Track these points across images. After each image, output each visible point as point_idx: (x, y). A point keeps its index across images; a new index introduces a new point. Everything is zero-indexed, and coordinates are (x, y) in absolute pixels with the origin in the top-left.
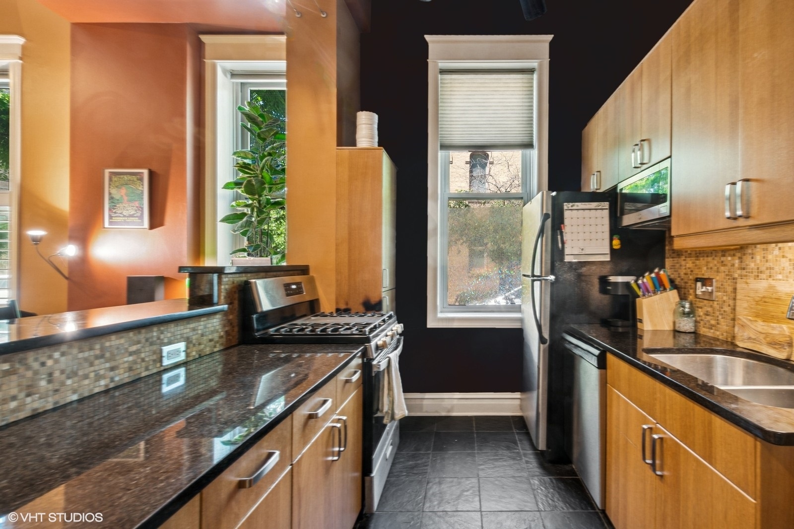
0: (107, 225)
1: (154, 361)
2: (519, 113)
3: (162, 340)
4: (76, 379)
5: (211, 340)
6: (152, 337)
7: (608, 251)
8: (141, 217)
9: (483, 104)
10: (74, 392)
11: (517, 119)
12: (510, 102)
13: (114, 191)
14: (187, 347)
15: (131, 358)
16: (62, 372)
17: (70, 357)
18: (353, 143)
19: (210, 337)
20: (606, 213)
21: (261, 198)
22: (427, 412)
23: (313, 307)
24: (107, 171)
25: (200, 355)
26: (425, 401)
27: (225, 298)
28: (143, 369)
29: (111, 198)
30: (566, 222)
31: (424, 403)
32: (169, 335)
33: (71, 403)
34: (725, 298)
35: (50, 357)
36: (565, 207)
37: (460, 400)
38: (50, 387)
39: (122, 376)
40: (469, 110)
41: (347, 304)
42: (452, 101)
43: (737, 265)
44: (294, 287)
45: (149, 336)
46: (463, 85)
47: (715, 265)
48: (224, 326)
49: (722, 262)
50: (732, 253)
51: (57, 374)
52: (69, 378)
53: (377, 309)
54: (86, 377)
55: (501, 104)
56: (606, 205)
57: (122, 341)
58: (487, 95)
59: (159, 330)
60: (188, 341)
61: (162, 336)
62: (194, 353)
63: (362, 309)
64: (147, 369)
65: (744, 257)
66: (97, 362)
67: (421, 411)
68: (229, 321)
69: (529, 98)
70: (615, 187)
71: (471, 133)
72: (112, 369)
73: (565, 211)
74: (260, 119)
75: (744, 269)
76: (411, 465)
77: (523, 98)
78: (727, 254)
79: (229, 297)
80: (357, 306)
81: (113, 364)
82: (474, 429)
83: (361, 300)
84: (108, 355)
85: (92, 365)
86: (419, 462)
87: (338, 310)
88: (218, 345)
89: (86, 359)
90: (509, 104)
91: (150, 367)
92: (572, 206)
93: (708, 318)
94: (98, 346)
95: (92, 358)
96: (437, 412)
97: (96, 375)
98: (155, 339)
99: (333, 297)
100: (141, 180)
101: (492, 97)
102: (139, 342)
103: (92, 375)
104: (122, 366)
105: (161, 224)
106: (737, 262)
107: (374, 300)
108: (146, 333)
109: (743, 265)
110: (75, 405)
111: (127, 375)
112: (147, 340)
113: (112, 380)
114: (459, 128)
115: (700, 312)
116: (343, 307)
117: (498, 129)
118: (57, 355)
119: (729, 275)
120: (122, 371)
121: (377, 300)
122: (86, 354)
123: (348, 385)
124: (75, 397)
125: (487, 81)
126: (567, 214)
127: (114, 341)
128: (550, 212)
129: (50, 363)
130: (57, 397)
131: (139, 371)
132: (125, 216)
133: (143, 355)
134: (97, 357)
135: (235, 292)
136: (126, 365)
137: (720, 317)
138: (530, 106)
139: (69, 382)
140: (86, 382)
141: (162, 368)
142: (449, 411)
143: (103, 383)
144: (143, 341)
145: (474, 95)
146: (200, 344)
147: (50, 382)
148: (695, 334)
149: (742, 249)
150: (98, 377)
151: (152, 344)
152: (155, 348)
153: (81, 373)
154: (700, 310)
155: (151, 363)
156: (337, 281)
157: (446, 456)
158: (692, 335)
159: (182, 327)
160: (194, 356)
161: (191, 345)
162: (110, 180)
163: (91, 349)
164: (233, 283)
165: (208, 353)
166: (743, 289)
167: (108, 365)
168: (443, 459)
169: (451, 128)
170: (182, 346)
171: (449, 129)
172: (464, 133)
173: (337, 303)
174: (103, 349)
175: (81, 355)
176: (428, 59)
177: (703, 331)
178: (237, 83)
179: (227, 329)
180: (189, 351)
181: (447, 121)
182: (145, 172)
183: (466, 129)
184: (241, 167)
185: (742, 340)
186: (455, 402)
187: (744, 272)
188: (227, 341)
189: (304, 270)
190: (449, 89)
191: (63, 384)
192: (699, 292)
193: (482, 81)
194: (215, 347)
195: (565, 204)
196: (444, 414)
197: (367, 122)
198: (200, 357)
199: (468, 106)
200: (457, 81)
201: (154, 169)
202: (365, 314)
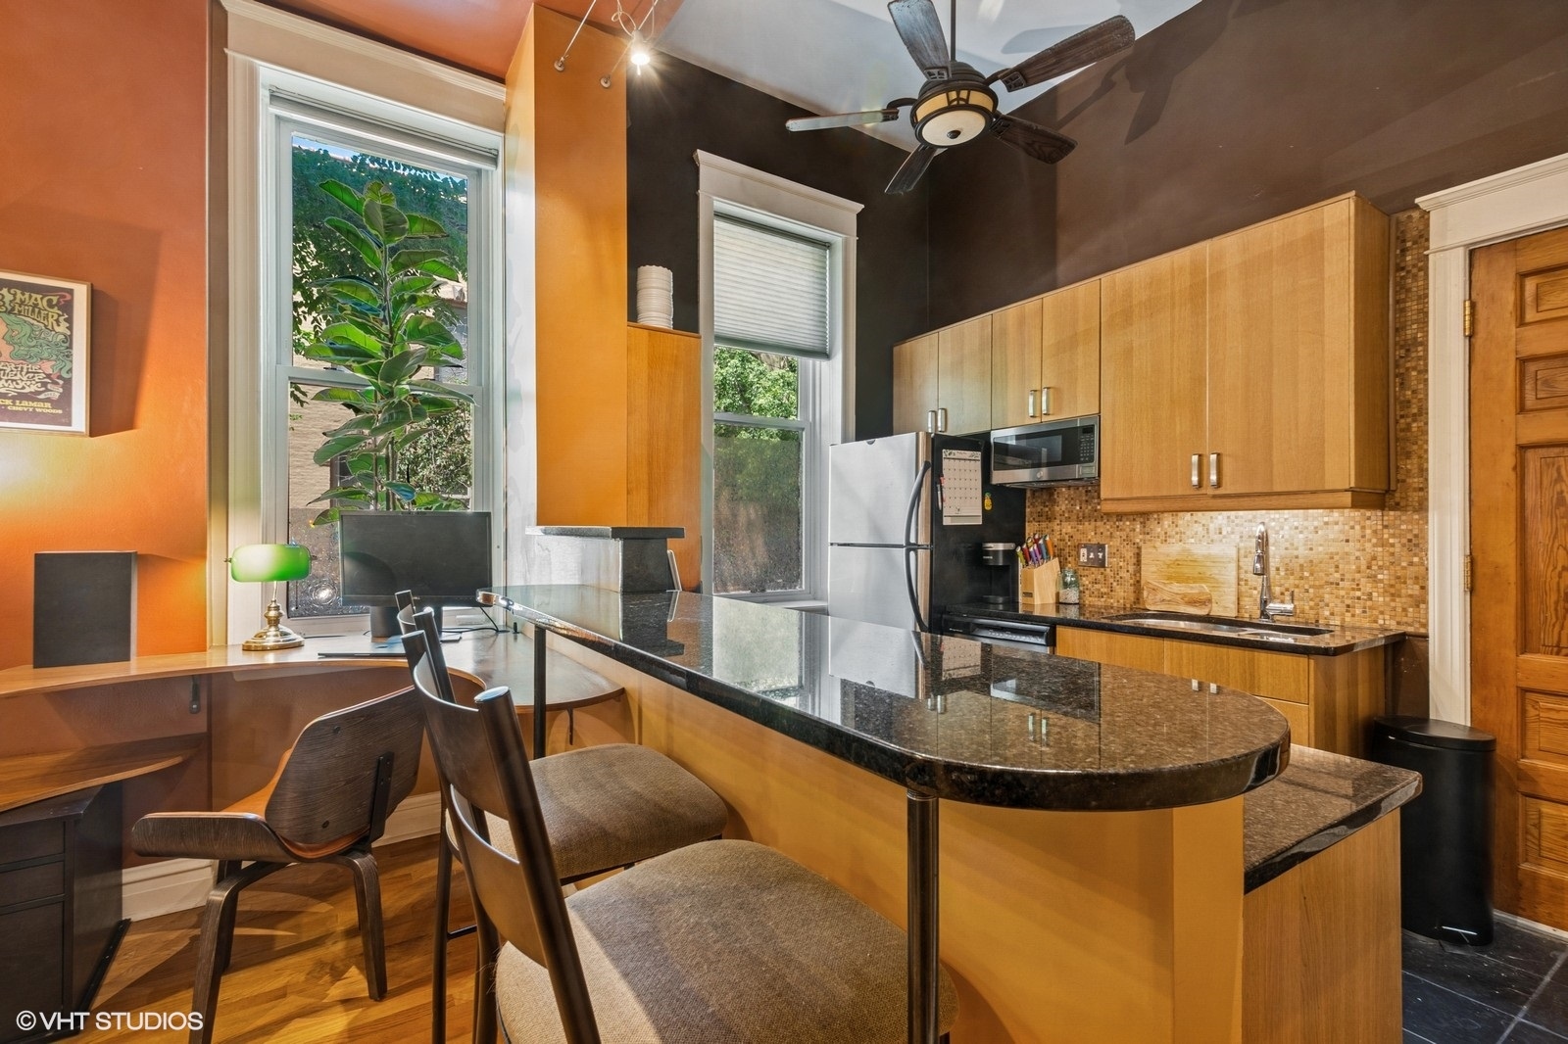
2: (809, 304)
7: (979, 513)
8: (63, 404)
11: (807, 311)
12: (797, 285)
20: (979, 464)
30: (944, 473)
34: (1121, 564)
36: (944, 455)
43: (1138, 530)
47: (1108, 530)
49: (1118, 527)
50: (1131, 517)
55: (786, 285)
56: (978, 455)
58: (768, 265)
65: (1148, 523)
69: (821, 284)
70: (987, 434)
73: (943, 460)
75: (1148, 534)
77: (814, 283)
78: (1124, 519)
90: (796, 287)
92: (949, 454)
93: (1097, 586)
100: (66, 308)
101: (775, 270)
105: (129, 425)
106: (1138, 527)
109: (1147, 530)
115: (1085, 581)
117: (783, 322)
119: (1128, 540)
125: (768, 244)
126: (945, 463)
128: (930, 460)
137: (1115, 584)
138: (822, 296)
148: (1080, 605)
149: (1145, 516)
154: (1084, 579)
158: (1077, 606)
166: (1150, 553)
177: (1088, 600)
182: (80, 291)
185: (1155, 603)
187: (1148, 537)
192: (1083, 559)
195: (943, 451)
197: (660, 285)
199: (743, 278)
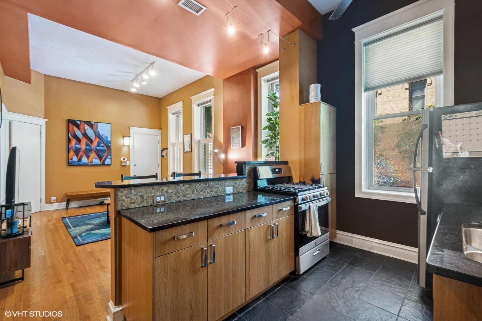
0: (231, 147)
1: (223, 191)
3: (225, 185)
4: (202, 192)
5: (242, 188)
6: (222, 184)
8: (240, 144)
9: (397, 55)
10: (202, 196)
13: (233, 135)
14: (233, 189)
15: (216, 189)
16: (199, 190)
17: (201, 186)
18: (308, 101)
19: (242, 186)
21: (276, 132)
22: (355, 245)
23: (289, 180)
24: (231, 128)
25: (238, 192)
26: (354, 238)
27: (247, 173)
28: (220, 193)
29: (232, 137)
30: (443, 129)
31: (354, 240)
32: (227, 184)
33: (202, 198)
35: (197, 185)
36: (443, 118)
37: (379, 244)
38: (197, 193)
39: (214, 194)
40: (387, 62)
41: (304, 180)
42: (374, 60)
44: (277, 170)
45: (221, 183)
46: (382, 47)
48: (247, 183)
51: (198, 190)
52: (201, 191)
53: (318, 183)
54: (205, 192)
55: (412, 50)
57: (214, 184)
58: (400, 48)
59: (224, 181)
60: (234, 186)
61: (225, 184)
62: (236, 191)
63: (311, 183)
64: (221, 193)
66: (207, 189)
67: (352, 244)
68: (249, 181)
71: (387, 76)
72: (211, 191)
73: (442, 121)
74: (274, 98)
76: (332, 265)
79: (249, 173)
80: (308, 181)
81: (212, 190)
82: (383, 263)
83: (310, 178)
84: (210, 187)
85: (206, 189)
86: (336, 265)
87: (300, 182)
88: (245, 190)
89: (205, 187)
91: (222, 193)
92: (449, 117)
94: (208, 184)
95: (206, 187)
96: (362, 247)
97: (207, 192)
98: (223, 184)
99: (298, 176)
100: (239, 130)
101: (405, 47)
102: (218, 185)
103: (206, 192)
104: (214, 191)
105: (245, 146)
107: (316, 178)
108: (220, 182)
110: (202, 199)
111: (215, 194)
112: (221, 184)
113: (211, 194)
114: (379, 75)
116: (302, 181)
118: (198, 185)
120: (214, 192)
121: (318, 178)
122: (205, 186)
123: (281, 212)
124: (202, 197)
126: (444, 123)
127: (212, 183)
128: (428, 124)
129: (197, 187)
130: (198, 196)
131: (218, 194)
132: (235, 144)
133: (220, 189)
134: (207, 187)
135: (251, 171)
136: (215, 191)
139: (201, 193)
140: (205, 194)
141: (225, 194)
142: (370, 249)
143: (209, 195)
144: (220, 184)
145: (390, 51)
146: (238, 188)
147: (197, 191)
150: (208, 193)
151: (222, 186)
152: (223, 187)
153: (204, 191)
155: (222, 192)
156: (300, 168)
157: (355, 269)
159: (232, 182)
160: (236, 192)
161: (235, 188)
162: (232, 130)
163: (206, 185)
164: (251, 167)
165: (241, 192)
167: (210, 190)
168: (352, 269)
169: (373, 77)
170: (232, 188)
171: (372, 78)
172: (382, 77)
173: (300, 179)
174: (209, 185)
175: (203, 186)
176: (354, 41)
178: (270, 84)
179: (248, 184)
180: (234, 190)
181: (370, 73)
182: (240, 127)
183: (383, 75)
184: (268, 120)
186: (374, 244)
188: (248, 189)
189: (286, 163)
190: (372, 53)
191: (200, 193)
193: (397, 40)
194: (244, 190)
195: (442, 116)
196: (366, 249)
197: (314, 89)
198: (238, 193)
200: (377, 47)
201: (242, 125)
202: (312, 185)
